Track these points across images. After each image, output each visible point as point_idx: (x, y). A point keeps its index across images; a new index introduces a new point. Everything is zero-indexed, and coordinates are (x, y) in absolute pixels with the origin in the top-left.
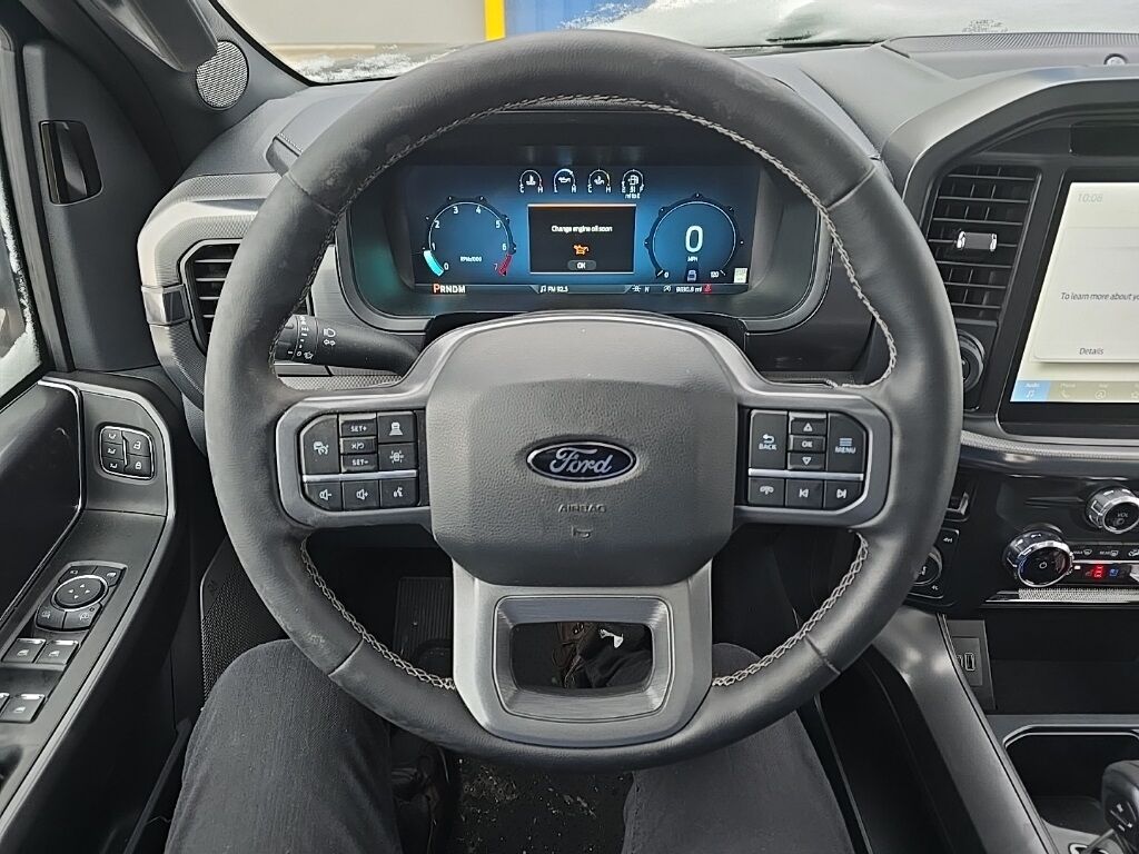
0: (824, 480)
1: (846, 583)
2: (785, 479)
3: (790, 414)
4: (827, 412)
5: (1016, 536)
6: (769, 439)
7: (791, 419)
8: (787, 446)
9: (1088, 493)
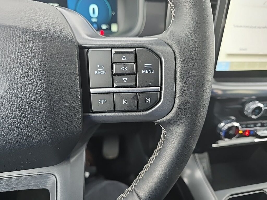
0: (137, 92)
1: (155, 155)
2: (114, 93)
3: (113, 50)
4: (136, 48)
5: (220, 122)
6: (101, 68)
7: (113, 53)
8: (112, 72)
9: (244, 104)
